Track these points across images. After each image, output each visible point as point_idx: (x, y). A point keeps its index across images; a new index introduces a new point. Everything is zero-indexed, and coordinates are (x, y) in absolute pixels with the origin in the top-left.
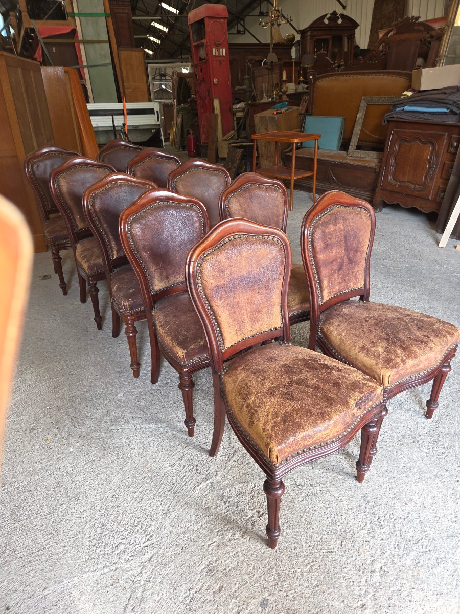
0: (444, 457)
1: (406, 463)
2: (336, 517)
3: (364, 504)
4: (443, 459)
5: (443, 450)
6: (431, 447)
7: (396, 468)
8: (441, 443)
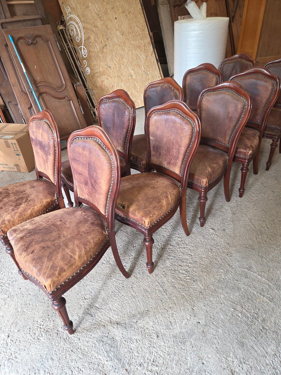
0: (31, 333)
1: (31, 306)
2: (10, 268)
3: (12, 280)
4: (29, 332)
5: (37, 335)
6: (41, 327)
7: (30, 299)
8: (43, 335)
